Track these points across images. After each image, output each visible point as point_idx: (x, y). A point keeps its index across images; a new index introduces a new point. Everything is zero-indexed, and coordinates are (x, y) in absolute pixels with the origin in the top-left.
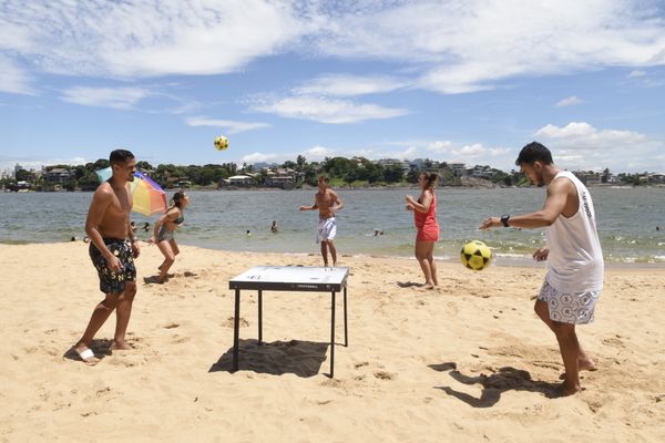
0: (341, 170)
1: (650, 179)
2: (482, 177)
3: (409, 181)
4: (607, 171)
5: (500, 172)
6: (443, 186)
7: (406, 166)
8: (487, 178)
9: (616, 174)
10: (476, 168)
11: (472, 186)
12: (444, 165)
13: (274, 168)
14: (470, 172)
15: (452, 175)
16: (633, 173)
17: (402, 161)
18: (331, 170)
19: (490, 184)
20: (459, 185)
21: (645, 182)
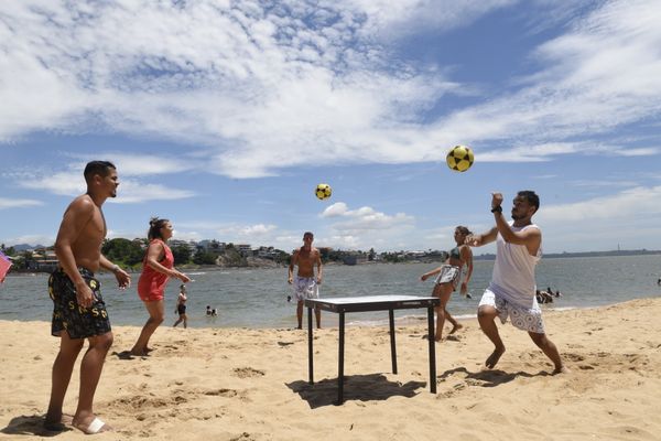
0: (121, 252)
1: (406, 257)
2: (267, 258)
3: (195, 262)
4: (372, 250)
5: (282, 253)
6: (230, 266)
7: (193, 248)
8: (271, 259)
9: (379, 253)
10: (261, 249)
11: (257, 266)
12: (231, 246)
13: (41, 250)
14: (255, 253)
15: (239, 256)
16: (392, 252)
17: (188, 241)
18: (111, 252)
19: (274, 264)
20: (246, 265)
21: (401, 260)
